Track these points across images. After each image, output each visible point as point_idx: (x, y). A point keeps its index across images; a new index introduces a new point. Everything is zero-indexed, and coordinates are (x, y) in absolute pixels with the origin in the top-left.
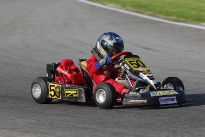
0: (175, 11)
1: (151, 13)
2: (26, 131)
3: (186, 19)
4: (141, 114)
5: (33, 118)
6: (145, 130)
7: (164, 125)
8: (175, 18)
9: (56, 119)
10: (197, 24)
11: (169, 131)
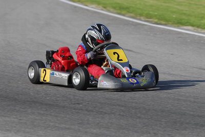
0: (156, 13)
1: (132, 15)
2: (8, 130)
3: (167, 22)
4: (123, 116)
5: (15, 117)
6: (127, 132)
7: (145, 127)
8: (156, 20)
9: (37, 118)
10: (178, 27)
11: (149, 133)
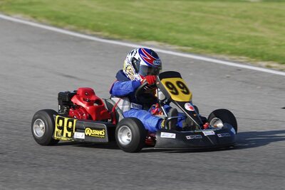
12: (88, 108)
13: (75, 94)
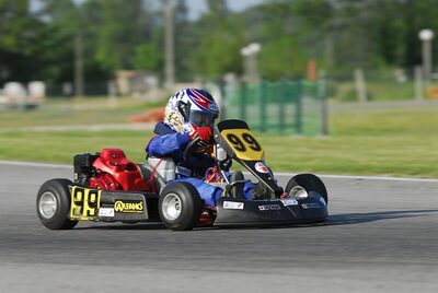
12: (117, 175)
13: (98, 156)
